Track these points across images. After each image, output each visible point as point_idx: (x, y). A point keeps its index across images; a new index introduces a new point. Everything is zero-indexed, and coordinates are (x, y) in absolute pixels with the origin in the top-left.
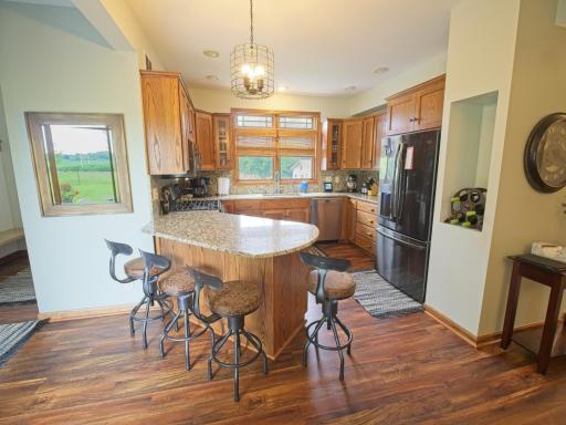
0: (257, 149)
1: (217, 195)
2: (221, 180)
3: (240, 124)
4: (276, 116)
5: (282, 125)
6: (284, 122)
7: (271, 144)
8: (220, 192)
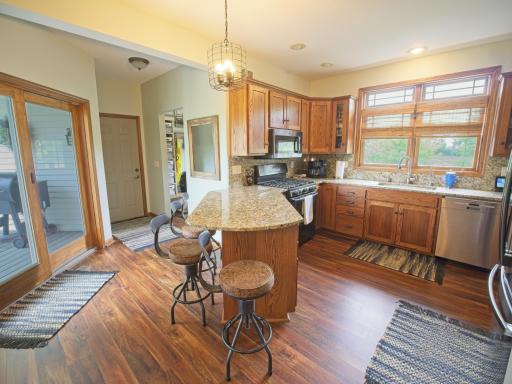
0: (386, 129)
1: (334, 178)
2: (339, 162)
3: (371, 103)
4: (420, 86)
5: (428, 97)
6: (431, 93)
7: (407, 122)
8: (337, 175)
